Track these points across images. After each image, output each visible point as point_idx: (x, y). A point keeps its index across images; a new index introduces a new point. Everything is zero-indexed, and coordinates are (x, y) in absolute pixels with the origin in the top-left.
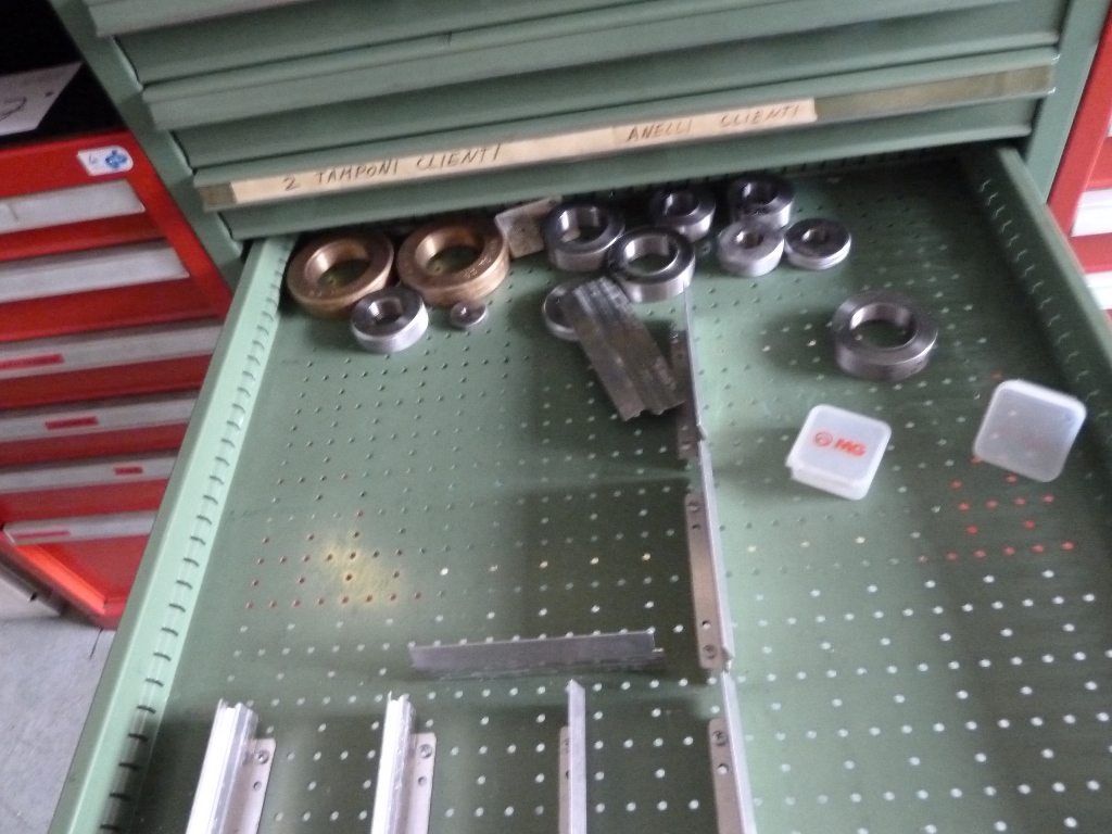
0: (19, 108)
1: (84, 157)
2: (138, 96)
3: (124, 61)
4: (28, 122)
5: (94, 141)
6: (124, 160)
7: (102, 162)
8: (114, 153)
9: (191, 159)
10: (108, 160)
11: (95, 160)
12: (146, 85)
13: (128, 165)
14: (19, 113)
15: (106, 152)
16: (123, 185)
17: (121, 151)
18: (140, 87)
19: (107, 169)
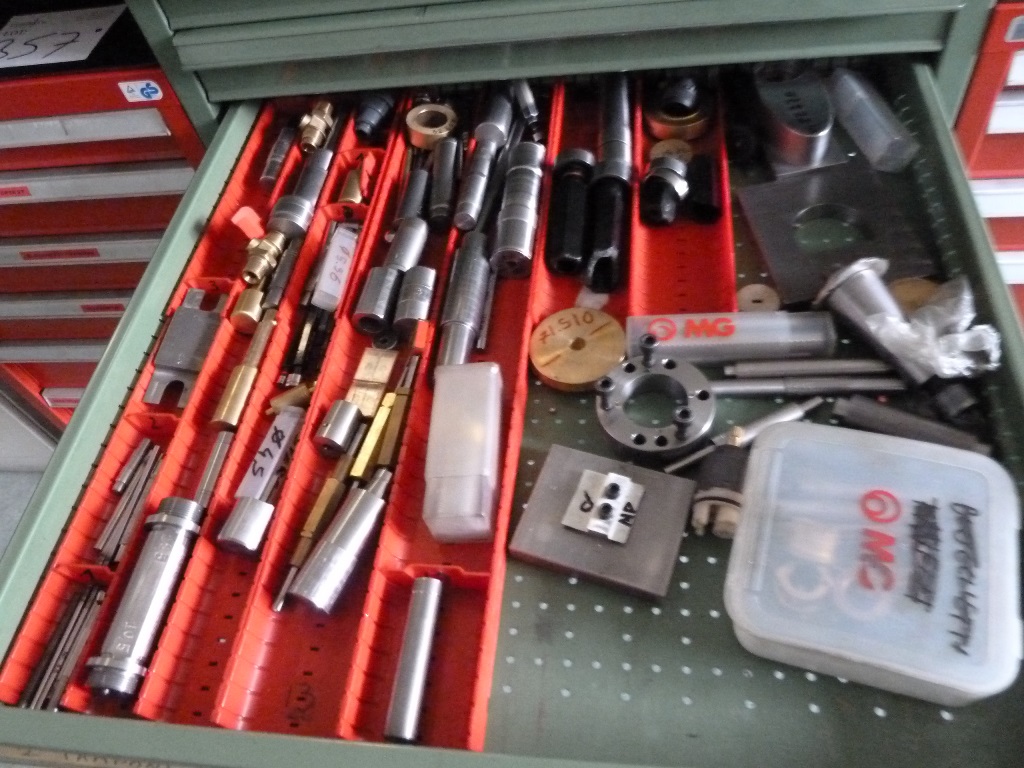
0: (73, 41)
1: (123, 86)
2: (169, 40)
3: (160, 11)
4: (79, 53)
5: (132, 73)
6: (156, 92)
7: (138, 93)
8: (148, 85)
9: (209, 94)
10: (142, 90)
11: (133, 90)
12: (176, 31)
13: (159, 96)
14: (73, 44)
15: (142, 84)
16: (154, 111)
17: (153, 84)
18: (171, 33)
19: (142, 99)
